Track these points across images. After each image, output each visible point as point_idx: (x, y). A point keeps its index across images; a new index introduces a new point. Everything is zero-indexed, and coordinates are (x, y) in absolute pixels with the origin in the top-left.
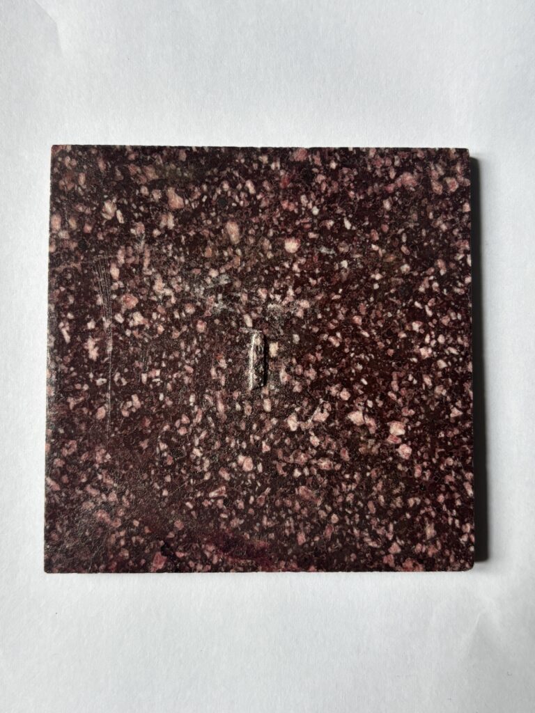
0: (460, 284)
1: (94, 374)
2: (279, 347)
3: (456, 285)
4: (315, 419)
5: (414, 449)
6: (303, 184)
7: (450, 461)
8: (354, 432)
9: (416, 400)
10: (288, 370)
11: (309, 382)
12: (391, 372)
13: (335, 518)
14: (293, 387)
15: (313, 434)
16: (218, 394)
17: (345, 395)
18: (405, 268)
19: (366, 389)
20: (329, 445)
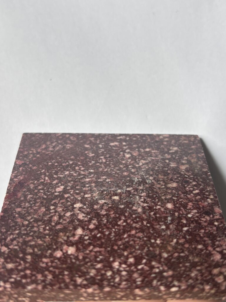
0: (159, 283)
1: (104, 144)
2: (117, 200)
3: (158, 281)
4: (79, 214)
5: (59, 259)
6: (203, 211)
7: (50, 277)
8: (71, 230)
9: (87, 260)
10: (105, 203)
11: (99, 211)
12: (104, 248)
13: (26, 223)
14: (97, 205)
15: (72, 213)
16: (94, 179)
17: (92, 226)
18: (165, 255)
19: (95, 236)
20: (65, 220)
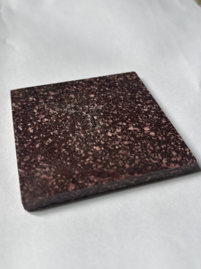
1: (33, 136)
2: (97, 117)
4: (117, 132)
5: (156, 133)
6: (90, 84)
7: (170, 133)
8: (132, 132)
9: (149, 121)
10: (102, 122)
11: (111, 123)
12: (137, 116)
13: (137, 157)
14: (106, 125)
15: (118, 136)
16: (80, 132)
17: (124, 124)
18: (129, 94)
19: (131, 121)
20: (125, 138)
